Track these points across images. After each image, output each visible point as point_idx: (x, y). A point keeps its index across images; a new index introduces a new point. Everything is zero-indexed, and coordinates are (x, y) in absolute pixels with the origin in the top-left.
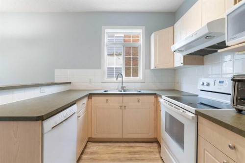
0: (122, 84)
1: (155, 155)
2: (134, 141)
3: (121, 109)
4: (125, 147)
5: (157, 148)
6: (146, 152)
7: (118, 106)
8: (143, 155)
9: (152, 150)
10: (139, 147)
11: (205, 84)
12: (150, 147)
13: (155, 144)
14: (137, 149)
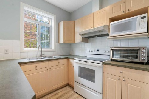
0: (41, 53)
1: (71, 92)
2: (55, 90)
3: (47, 71)
4: (52, 96)
5: (69, 88)
6: (66, 93)
7: (45, 69)
8: (66, 96)
9: (68, 91)
10: (60, 93)
11: (91, 51)
12: (66, 90)
13: (67, 87)
14: (60, 94)
